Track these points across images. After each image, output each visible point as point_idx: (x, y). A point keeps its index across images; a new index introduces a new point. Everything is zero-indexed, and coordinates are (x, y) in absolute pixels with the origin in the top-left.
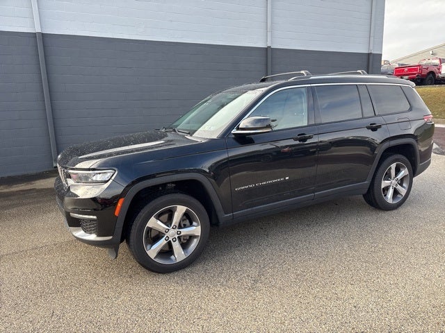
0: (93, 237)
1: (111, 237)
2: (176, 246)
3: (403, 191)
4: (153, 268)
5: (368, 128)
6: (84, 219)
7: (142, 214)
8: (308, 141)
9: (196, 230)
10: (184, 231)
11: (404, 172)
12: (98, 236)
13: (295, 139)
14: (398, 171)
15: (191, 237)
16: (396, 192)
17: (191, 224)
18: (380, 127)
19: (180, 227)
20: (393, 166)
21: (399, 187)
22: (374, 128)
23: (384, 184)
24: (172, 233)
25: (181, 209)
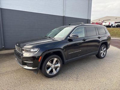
0: (31, 68)
2: (54, 70)
3: (105, 54)
4: (48, 76)
6: (28, 63)
7: (46, 61)
8: (86, 41)
9: (59, 65)
10: (56, 66)
12: (33, 68)
13: (83, 40)
14: (104, 49)
15: (57, 67)
16: (103, 54)
17: (58, 64)
18: (100, 37)
19: (55, 64)
20: (103, 47)
21: (104, 53)
22: (99, 38)
23: (101, 52)
24: (53, 66)
25: (56, 59)
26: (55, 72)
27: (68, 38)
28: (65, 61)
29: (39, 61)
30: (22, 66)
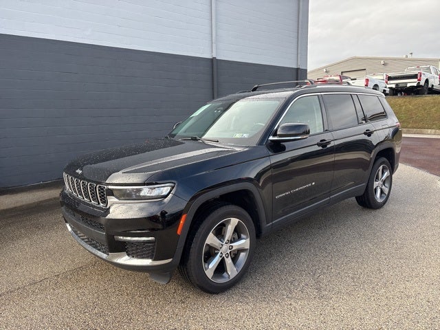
0: (147, 262)
1: (170, 260)
2: (229, 261)
3: (386, 190)
5: (365, 133)
6: (129, 242)
7: (201, 230)
8: (328, 146)
10: (236, 245)
11: (387, 174)
12: (155, 260)
14: (383, 173)
16: (382, 192)
18: (372, 133)
20: (381, 168)
21: (383, 187)
22: (369, 133)
23: (376, 184)
24: (225, 249)
25: (234, 222)
26: (232, 271)
27: (271, 138)
28: (266, 226)
29: (179, 232)
30: (104, 256)
